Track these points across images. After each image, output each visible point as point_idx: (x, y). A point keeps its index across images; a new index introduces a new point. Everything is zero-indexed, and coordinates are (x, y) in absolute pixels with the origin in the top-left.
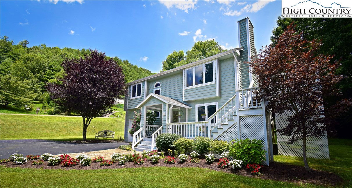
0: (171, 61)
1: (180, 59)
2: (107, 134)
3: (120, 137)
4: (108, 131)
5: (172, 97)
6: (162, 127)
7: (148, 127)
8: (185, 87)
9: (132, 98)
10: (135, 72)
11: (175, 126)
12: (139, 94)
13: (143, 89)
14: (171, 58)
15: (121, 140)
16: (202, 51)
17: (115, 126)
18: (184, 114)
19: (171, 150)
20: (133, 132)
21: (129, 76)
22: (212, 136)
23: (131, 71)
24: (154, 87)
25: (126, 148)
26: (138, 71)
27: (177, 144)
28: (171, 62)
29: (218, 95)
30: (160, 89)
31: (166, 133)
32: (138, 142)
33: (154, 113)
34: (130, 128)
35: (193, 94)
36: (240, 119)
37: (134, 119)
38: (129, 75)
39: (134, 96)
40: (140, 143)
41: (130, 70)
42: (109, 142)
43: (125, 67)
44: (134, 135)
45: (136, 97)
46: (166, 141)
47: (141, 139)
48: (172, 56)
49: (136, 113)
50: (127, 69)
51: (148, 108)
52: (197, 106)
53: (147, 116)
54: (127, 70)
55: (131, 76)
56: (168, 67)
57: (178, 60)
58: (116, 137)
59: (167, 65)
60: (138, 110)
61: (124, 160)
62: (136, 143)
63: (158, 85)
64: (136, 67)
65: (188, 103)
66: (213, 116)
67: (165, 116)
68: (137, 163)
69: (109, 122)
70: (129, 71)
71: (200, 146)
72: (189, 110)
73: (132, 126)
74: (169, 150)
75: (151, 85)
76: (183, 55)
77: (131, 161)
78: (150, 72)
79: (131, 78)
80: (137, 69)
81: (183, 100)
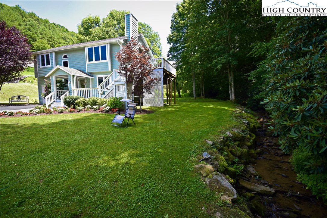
0: (86, 25)
1: (96, 24)
2: (21, 99)
3: (34, 101)
4: (21, 96)
5: (78, 69)
6: (69, 92)
7: (59, 92)
8: (87, 62)
9: (41, 67)
10: (46, 29)
11: (82, 90)
12: (48, 64)
13: (52, 60)
14: (86, 22)
15: (36, 103)
16: (117, 21)
17: (28, 92)
18: (89, 82)
19: (72, 105)
20: (46, 95)
21: (37, 34)
22: (101, 97)
23: (41, 27)
24: (63, 58)
25: (41, 107)
26: (50, 28)
27: (78, 102)
28: (86, 27)
29: (110, 69)
30: (68, 60)
31: (73, 95)
32: (50, 103)
33: (65, 81)
34: (43, 93)
35: (94, 68)
36: (115, 87)
37: (45, 86)
38: (39, 32)
39: (43, 64)
40: (52, 103)
41: (39, 26)
42: (25, 105)
43: (31, 22)
44: (47, 97)
45: (46, 66)
46: (70, 100)
47: (53, 101)
48: (87, 20)
49: (46, 81)
50: (35, 24)
51: (56, 77)
52: (98, 77)
53: (57, 83)
54: (35, 26)
55: (41, 34)
56: (83, 32)
57: (94, 25)
58: (31, 102)
59: (83, 29)
60: (48, 78)
61: (38, 111)
62: (49, 104)
63: (65, 57)
64: (47, 21)
65: (91, 74)
66: (101, 84)
67: (71, 83)
68: (48, 113)
69: (20, 88)
70: (37, 27)
71: (92, 102)
72: (92, 79)
73: (44, 91)
74: (71, 105)
75: (59, 56)
76: (100, 21)
77: (44, 113)
78: (67, 30)
79: (41, 36)
80: (49, 25)
81: (87, 72)
